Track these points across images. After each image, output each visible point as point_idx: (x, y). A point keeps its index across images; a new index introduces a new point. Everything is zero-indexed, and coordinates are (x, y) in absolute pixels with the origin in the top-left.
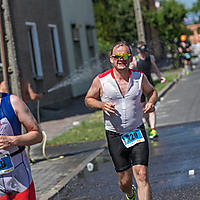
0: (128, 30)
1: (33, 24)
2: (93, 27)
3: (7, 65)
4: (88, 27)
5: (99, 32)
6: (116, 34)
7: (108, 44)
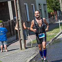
0: (57, 5)
1: (26, 4)
2: (46, 5)
3: (18, 18)
4: (44, 5)
5: (48, 6)
6: (53, 7)
7: (51, 10)
